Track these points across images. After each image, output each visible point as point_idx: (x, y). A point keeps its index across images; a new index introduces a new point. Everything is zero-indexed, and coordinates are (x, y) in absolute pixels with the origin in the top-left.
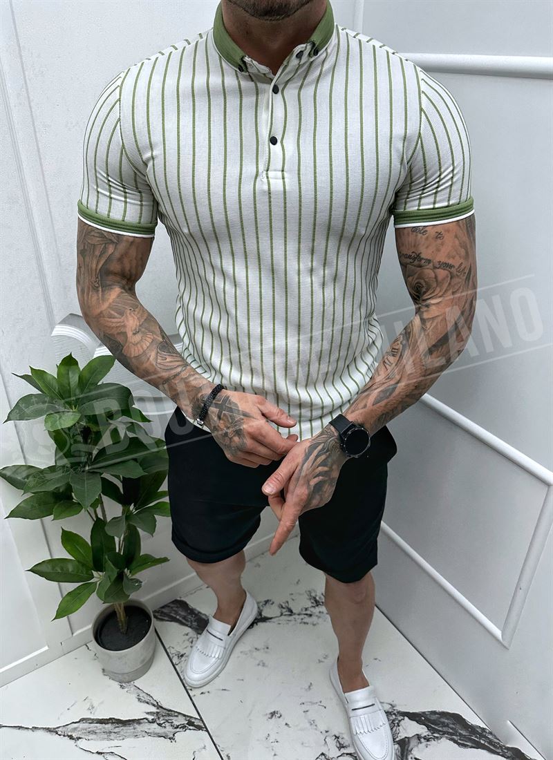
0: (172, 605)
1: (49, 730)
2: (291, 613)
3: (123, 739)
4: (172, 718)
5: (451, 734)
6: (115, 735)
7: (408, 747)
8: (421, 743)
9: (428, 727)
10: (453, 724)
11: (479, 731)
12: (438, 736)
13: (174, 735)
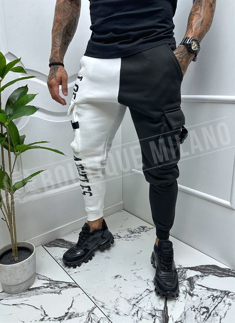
0: (55, 241)
2: (120, 237)
3: (29, 297)
4: (58, 284)
5: (214, 273)
6: (24, 295)
7: (193, 281)
8: (199, 278)
9: (201, 272)
10: (213, 269)
11: (227, 270)
12: (207, 274)
13: (60, 291)
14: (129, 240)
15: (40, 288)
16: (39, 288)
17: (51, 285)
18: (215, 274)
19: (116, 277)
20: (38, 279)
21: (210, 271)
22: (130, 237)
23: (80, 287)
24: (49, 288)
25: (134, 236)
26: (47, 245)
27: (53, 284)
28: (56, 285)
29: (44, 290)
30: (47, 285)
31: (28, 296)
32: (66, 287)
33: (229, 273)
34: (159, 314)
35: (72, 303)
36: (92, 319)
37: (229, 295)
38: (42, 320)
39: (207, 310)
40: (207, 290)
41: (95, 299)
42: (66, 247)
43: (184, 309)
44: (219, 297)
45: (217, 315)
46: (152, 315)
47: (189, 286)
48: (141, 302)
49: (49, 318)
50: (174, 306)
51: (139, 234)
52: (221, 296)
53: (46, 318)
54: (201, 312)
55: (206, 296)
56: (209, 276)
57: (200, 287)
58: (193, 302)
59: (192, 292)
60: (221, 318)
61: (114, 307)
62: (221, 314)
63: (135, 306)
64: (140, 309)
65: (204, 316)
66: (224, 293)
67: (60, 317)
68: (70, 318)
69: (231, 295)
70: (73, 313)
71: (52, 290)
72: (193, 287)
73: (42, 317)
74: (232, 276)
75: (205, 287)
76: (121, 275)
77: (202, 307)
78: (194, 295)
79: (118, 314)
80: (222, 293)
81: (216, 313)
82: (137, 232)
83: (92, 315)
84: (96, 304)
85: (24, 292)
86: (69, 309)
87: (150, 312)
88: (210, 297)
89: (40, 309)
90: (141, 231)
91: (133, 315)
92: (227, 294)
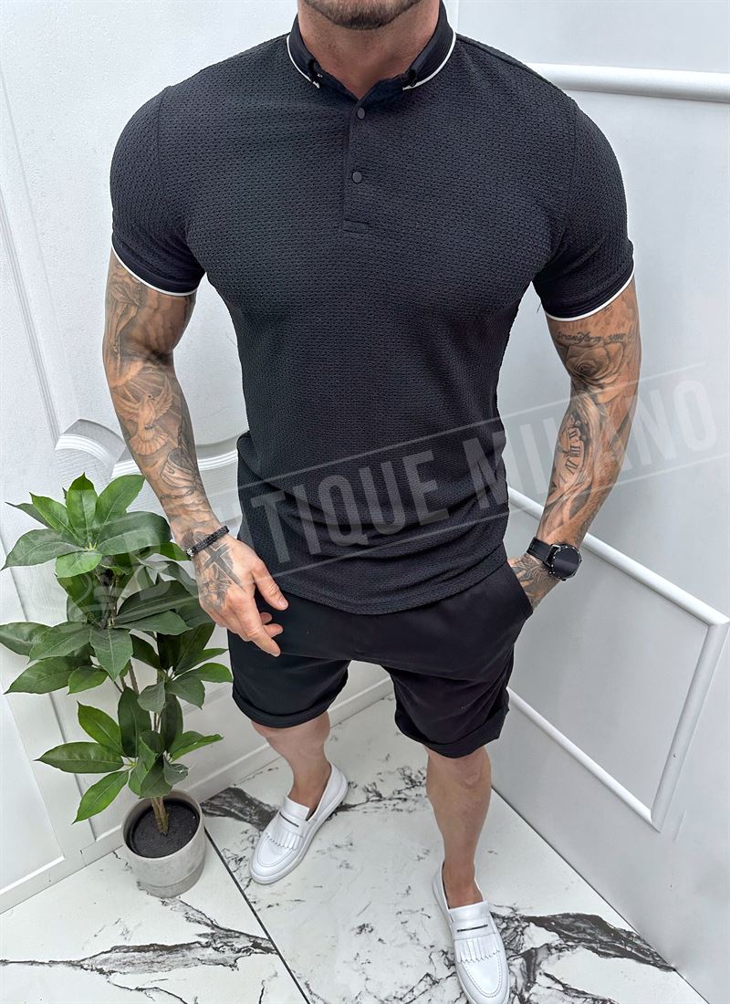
0: (223, 795)
1: (70, 963)
2: (380, 797)
3: (170, 970)
4: (230, 940)
5: (590, 941)
6: (159, 965)
7: (535, 961)
8: (552, 954)
9: (559, 933)
10: (592, 929)
11: (624, 935)
12: (573, 944)
13: (235, 961)
14: (402, 810)
15: (192, 946)
16: (188, 946)
17: (215, 941)
18: (593, 945)
19: (362, 928)
20: (188, 918)
22: (405, 800)
23: (278, 953)
24: (210, 950)
25: (413, 797)
26: (205, 808)
27: (220, 936)
28: (225, 940)
29: (199, 953)
30: (207, 940)
31: (167, 969)
32: (248, 950)
33: (625, 946)
35: (261, 996)
40: (564, 991)
41: (310, 990)
47: (523, 976)
56: (578, 949)
57: (549, 982)
59: (526, 995)
71: (218, 956)
72: (532, 979)
74: (630, 956)
75: (561, 984)
76: (374, 925)
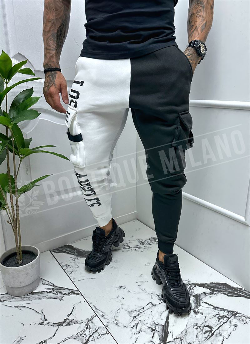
2: (129, 247)
3: (32, 300)
4: (61, 290)
5: (223, 292)
6: (27, 299)
7: (200, 298)
8: (207, 296)
9: (210, 289)
10: (224, 287)
11: (239, 290)
12: (216, 292)
13: (62, 298)
14: (138, 251)
15: (43, 292)
16: (41, 293)
17: (54, 291)
18: (225, 293)
19: (120, 287)
20: (42, 283)
21: (219, 290)
22: (140, 248)
23: (82, 295)
24: (51, 294)
25: (145, 248)
26: (55, 251)
27: (56, 290)
28: (59, 291)
29: (46, 295)
30: (50, 291)
31: (30, 300)
32: (68, 294)
33: (240, 293)
34: (159, 329)
35: (73, 310)
36: (90, 327)
37: (237, 316)
38: (41, 324)
39: (210, 329)
40: (214, 308)
41: (96, 308)
42: (73, 254)
43: (186, 326)
44: (225, 317)
45: (221, 335)
46: (151, 329)
47: (194, 303)
48: (142, 315)
49: (49, 323)
50: (176, 322)
51: (150, 246)
52: (228, 317)
53: (46, 322)
54: (203, 330)
55: (211, 315)
56: (218, 294)
57: (207, 305)
58: (197, 319)
59: (196, 310)
60: (224, 339)
61: (113, 317)
62: (225, 334)
63: (135, 319)
64: (140, 322)
65: (206, 335)
66: (232, 313)
67: (59, 323)
68: (68, 324)
69: (238, 316)
70: (72, 320)
71: (54, 296)
72: (199, 304)
73: (42, 321)
74: (242, 296)
75: (212, 306)
76: (126, 286)
77: (205, 326)
78: (199, 313)
79: (117, 325)
80: (229, 313)
81: (220, 333)
82: (147, 243)
83: (91, 324)
84: (96, 313)
85: (27, 295)
86: (68, 316)
87: (150, 326)
88: (215, 316)
89: (41, 313)
90: (152, 243)
91: (132, 327)
92: (235, 315)
